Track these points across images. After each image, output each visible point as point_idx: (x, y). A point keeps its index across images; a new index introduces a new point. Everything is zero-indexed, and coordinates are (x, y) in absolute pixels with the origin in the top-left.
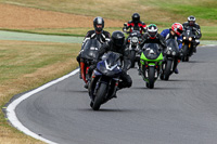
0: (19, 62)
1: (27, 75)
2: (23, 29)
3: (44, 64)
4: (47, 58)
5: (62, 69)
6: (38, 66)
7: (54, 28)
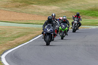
0: (7, 36)
1: (11, 42)
2: (9, 21)
3: (18, 37)
4: (20, 34)
5: (26, 39)
6: (15, 38)
7: (23, 20)
